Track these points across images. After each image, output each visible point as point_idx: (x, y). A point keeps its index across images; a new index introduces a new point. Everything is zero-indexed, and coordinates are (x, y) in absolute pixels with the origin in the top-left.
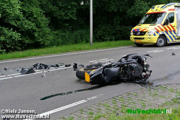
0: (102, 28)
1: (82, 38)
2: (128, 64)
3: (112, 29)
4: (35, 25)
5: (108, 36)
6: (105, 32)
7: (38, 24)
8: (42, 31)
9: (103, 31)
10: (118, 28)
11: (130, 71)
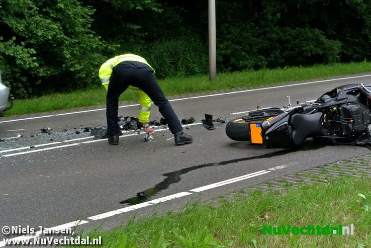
0: (229, 33)
1: (174, 63)
2: (339, 105)
3: (258, 37)
4: (61, 28)
5: (247, 56)
6: (241, 45)
7: (67, 26)
8: (79, 43)
9: (232, 41)
10: (276, 33)
11: (345, 120)
